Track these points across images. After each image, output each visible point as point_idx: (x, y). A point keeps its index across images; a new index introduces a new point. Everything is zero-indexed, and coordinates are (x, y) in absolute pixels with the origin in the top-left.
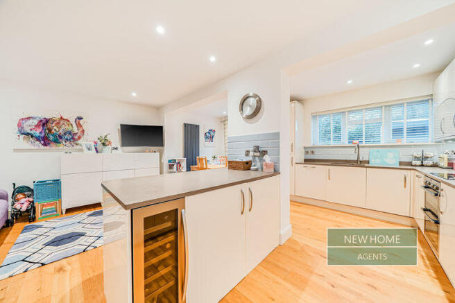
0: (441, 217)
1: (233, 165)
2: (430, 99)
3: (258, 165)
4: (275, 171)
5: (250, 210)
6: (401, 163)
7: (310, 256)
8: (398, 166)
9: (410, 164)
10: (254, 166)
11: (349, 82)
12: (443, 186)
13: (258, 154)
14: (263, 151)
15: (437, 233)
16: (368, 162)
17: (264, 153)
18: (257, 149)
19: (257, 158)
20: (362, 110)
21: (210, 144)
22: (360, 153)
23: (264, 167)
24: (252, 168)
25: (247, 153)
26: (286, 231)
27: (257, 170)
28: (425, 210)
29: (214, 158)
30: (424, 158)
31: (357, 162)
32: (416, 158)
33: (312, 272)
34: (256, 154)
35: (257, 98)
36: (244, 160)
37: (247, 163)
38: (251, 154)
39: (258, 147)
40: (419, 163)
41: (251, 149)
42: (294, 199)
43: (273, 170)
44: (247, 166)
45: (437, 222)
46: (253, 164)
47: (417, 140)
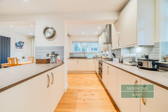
0: (103, 70)
1: (39, 62)
2: (97, 42)
3: (54, 60)
4: (62, 63)
5: (52, 83)
6: (93, 57)
7: (76, 93)
8: (93, 58)
9: (95, 58)
10: (52, 61)
11: (83, 33)
12: (103, 63)
13: (54, 55)
14: (56, 54)
15: (102, 74)
16: (87, 57)
17: (57, 55)
18: (53, 53)
19: (53, 57)
20: (85, 42)
21: (21, 50)
22: (85, 55)
23: (57, 61)
24: (51, 62)
25: (48, 55)
26: (66, 86)
27: (53, 63)
28: (99, 69)
29: (23, 58)
30: (97, 56)
31: (84, 57)
32: (96, 56)
33: (77, 99)
34: (53, 55)
35: (54, 30)
36: (46, 59)
37: (48, 60)
38: (50, 55)
39: (54, 52)
40: (96, 57)
41: (50, 53)
42: (69, 72)
43: (61, 63)
44: (48, 61)
45: (102, 71)
46: (51, 60)
47: (96, 52)
